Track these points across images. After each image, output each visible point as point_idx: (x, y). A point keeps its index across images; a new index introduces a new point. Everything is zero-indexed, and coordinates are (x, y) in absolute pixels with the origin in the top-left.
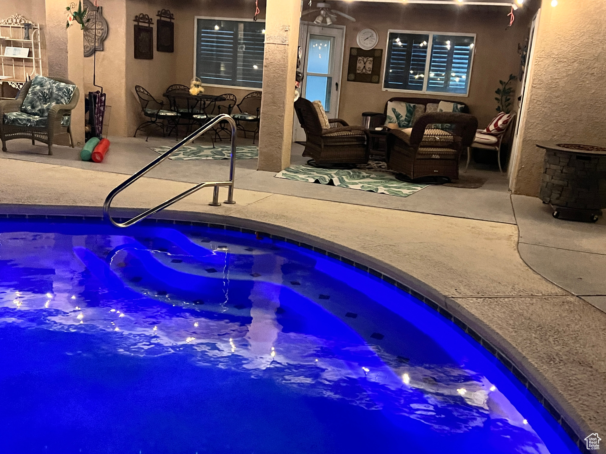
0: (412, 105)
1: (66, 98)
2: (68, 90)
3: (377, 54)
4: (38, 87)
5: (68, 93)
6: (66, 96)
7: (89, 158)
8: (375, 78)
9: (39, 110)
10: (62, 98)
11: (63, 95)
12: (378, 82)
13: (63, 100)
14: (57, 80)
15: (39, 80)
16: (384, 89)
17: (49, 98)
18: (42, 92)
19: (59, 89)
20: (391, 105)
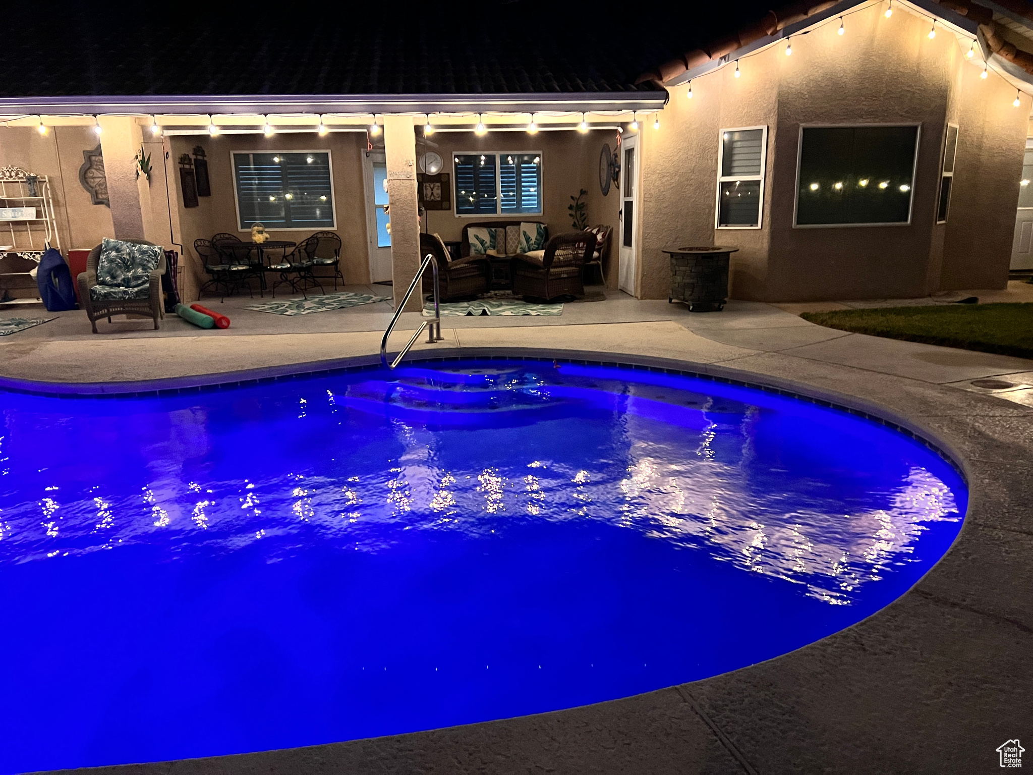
0: (493, 229)
1: (153, 262)
2: (155, 253)
3: (444, 179)
4: (114, 253)
5: (155, 255)
6: (153, 259)
7: (211, 325)
8: (445, 204)
9: (124, 280)
10: (148, 262)
11: (150, 259)
12: (449, 209)
13: (150, 265)
14: (135, 242)
15: (112, 244)
16: (457, 216)
17: (132, 264)
18: (120, 258)
19: (144, 253)
20: (471, 232)
